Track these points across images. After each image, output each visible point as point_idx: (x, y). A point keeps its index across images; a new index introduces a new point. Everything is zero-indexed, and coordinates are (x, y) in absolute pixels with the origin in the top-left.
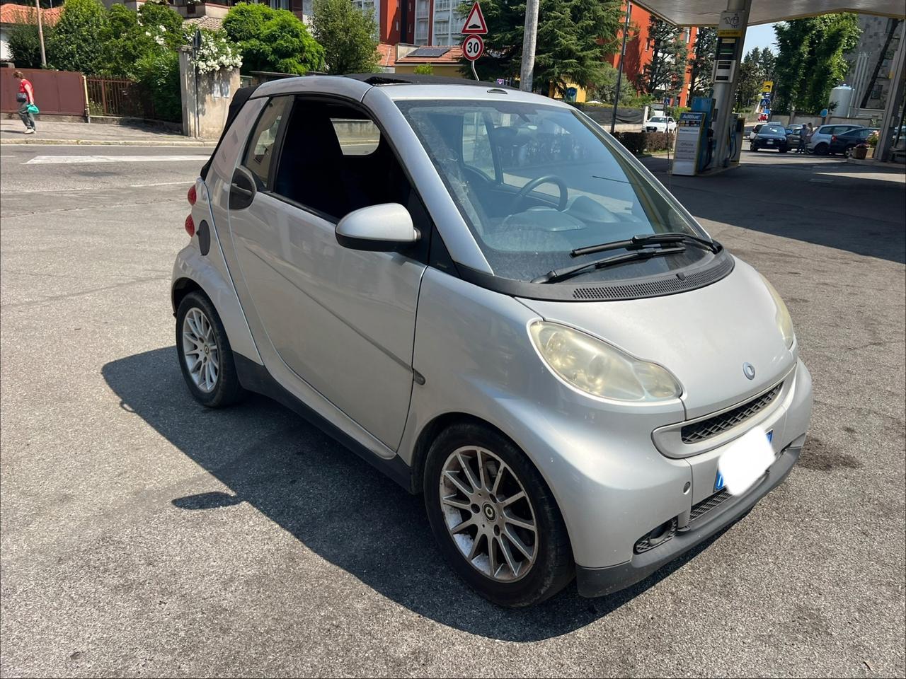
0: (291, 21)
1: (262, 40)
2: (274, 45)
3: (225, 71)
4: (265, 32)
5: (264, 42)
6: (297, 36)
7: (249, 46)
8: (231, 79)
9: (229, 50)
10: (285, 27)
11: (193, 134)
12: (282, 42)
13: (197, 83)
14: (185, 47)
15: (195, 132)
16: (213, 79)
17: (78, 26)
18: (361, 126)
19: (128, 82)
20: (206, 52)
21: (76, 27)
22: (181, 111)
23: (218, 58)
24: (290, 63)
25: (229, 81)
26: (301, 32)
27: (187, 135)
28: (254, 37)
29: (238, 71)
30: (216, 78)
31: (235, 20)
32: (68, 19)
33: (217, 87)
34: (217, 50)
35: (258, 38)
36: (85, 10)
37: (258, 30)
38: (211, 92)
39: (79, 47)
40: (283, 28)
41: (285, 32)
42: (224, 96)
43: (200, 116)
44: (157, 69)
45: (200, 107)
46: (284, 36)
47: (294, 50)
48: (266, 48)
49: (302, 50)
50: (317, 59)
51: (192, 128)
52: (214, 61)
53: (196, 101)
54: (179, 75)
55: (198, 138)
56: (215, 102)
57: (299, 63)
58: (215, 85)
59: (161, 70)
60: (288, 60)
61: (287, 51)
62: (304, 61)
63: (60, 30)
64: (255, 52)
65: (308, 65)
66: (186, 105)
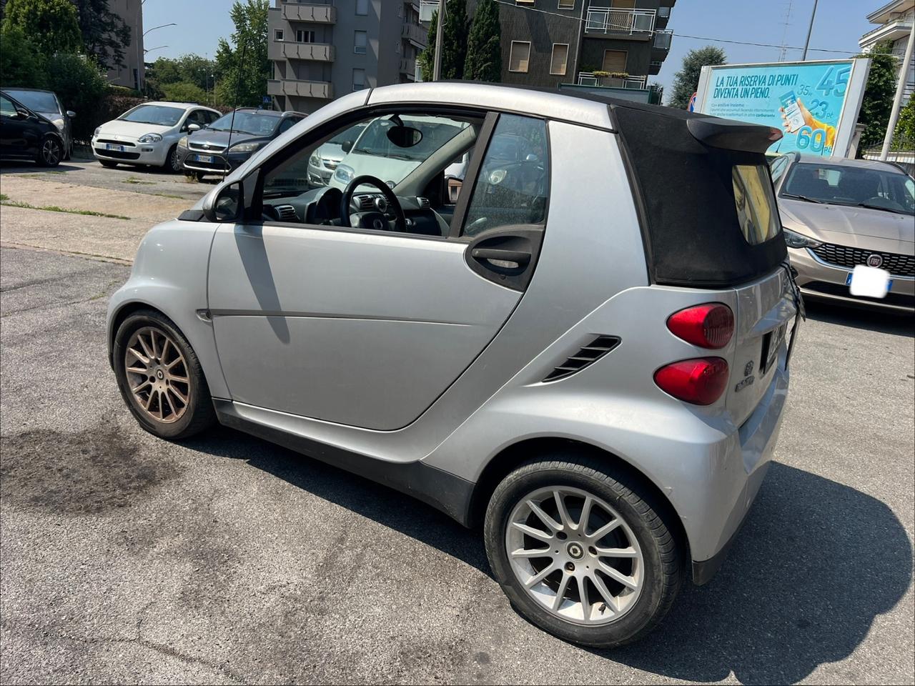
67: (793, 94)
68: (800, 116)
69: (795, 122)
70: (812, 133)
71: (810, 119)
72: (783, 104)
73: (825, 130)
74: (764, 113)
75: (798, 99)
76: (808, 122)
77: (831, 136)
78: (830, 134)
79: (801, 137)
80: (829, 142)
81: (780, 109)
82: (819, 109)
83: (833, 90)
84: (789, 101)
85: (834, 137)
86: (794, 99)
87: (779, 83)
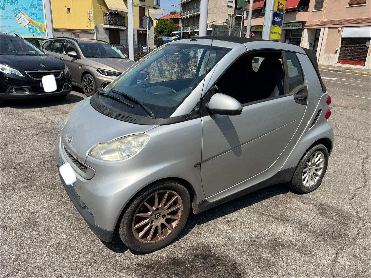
67: (18, 9)
68: (25, 19)
69: (24, 22)
70: (34, 27)
71: (31, 21)
72: (15, 13)
73: (40, 25)
74: (7, 17)
75: (22, 11)
76: (30, 22)
77: (44, 28)
78: (43, 27)
79: (29, 28)
80: (44, 31)
81: (14, 16)
82: (34, 16)
83: (37, 8)
84: (18, 12)
85: (45, 28)
86: (19, 11)
87: (9, 4)
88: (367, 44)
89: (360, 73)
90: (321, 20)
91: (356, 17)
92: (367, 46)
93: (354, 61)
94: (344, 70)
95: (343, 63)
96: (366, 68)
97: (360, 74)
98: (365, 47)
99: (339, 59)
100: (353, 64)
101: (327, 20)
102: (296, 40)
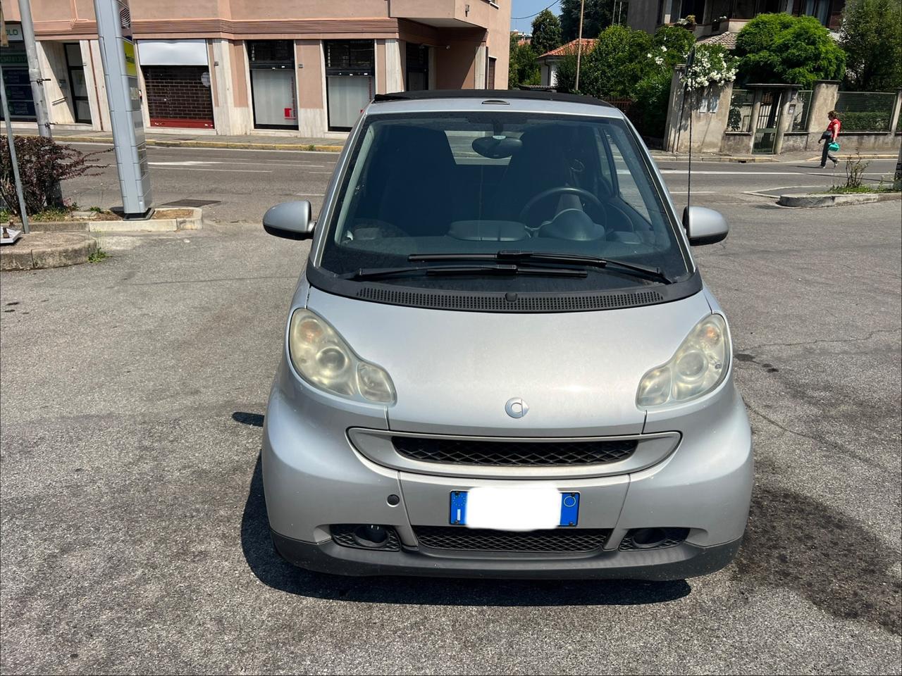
0: (809, 28)
1: (772, 51)
2: (785, 55)
3: (717, 86)
4: (778, 41)
5: (774, 53)
6: (813, 43)
7: (757, 57)
8: (721, 94)
9: (725, 65)
10: (801, 35)
11: (670, 149)
12: (795, 51)
13: (685, 100)
14: (679, 65)
15: (673, 147)
16: (702, 95)
17: (607, 55)
18: (876, 138)
19: (628, 103)
20: (697, 69)
21: (604, 55)
22: (665, 127)
23: (709, 74)
24: (800, 72)
25: (720, 96)
26: (819, 38)
27: (665, 150)
28: (765, 48)
29: (731, 85)
30: (706, 93)
31: (748, 34)
32: (599, 49)
33: (705, 103)
34: (709, 66)
35: (768, 50)
36: (615, 39)
37: (771, 40)
38: (698, 108)
39: (604, 72)
40: (798, 36)
41: (800, 40)
42: (711, 111)
43: (682, 131)
44: (653, 88)
45: (683, 122)
46: (797, 45)
47: (807, 59)
48: (776, 58)
49: (817, 57)
50: (835, 66)
51: (672, 143)
52: (704, 77)
53: (679, 118)
54: (669, 92)
55: (675, 153)
56: (700, 117)
57: (811, 72)
58: (703, 101)
59: (656, 89)
60: (797, 70)
61: (798, 60)
62: (817, 70)
63: (591, 59)
64: (762, 64)
65: (822, 74)
66: (670, 121)
88: (203, 80)
89: (221, 146)
90: (73, 20)
91: (159, 18)
92: (204, 84)
93: (188, 120)
94: (183, 142)
95: (163, 125)
96: (220, 134)
97: (220, 148)
98: (200, 87)
99: (151, 117)
100: (189, 127)
101: (88, 21)
102: (16, 71)
